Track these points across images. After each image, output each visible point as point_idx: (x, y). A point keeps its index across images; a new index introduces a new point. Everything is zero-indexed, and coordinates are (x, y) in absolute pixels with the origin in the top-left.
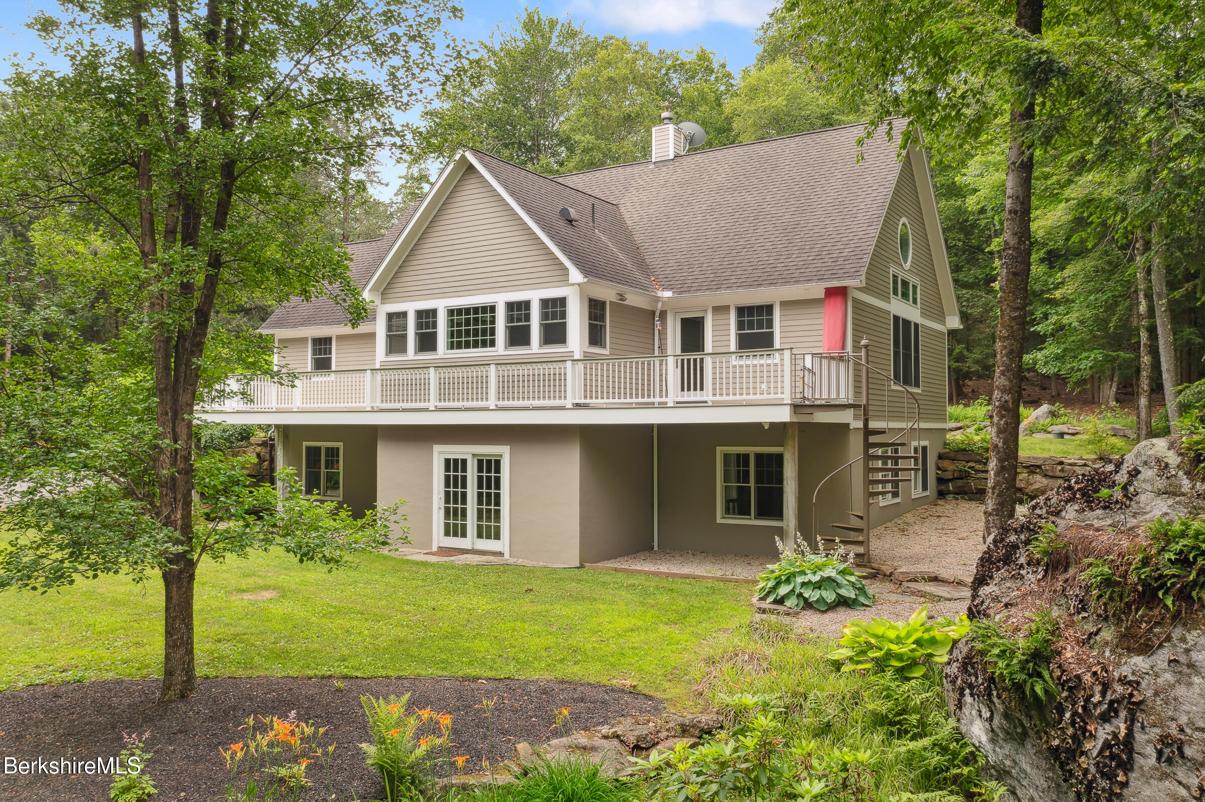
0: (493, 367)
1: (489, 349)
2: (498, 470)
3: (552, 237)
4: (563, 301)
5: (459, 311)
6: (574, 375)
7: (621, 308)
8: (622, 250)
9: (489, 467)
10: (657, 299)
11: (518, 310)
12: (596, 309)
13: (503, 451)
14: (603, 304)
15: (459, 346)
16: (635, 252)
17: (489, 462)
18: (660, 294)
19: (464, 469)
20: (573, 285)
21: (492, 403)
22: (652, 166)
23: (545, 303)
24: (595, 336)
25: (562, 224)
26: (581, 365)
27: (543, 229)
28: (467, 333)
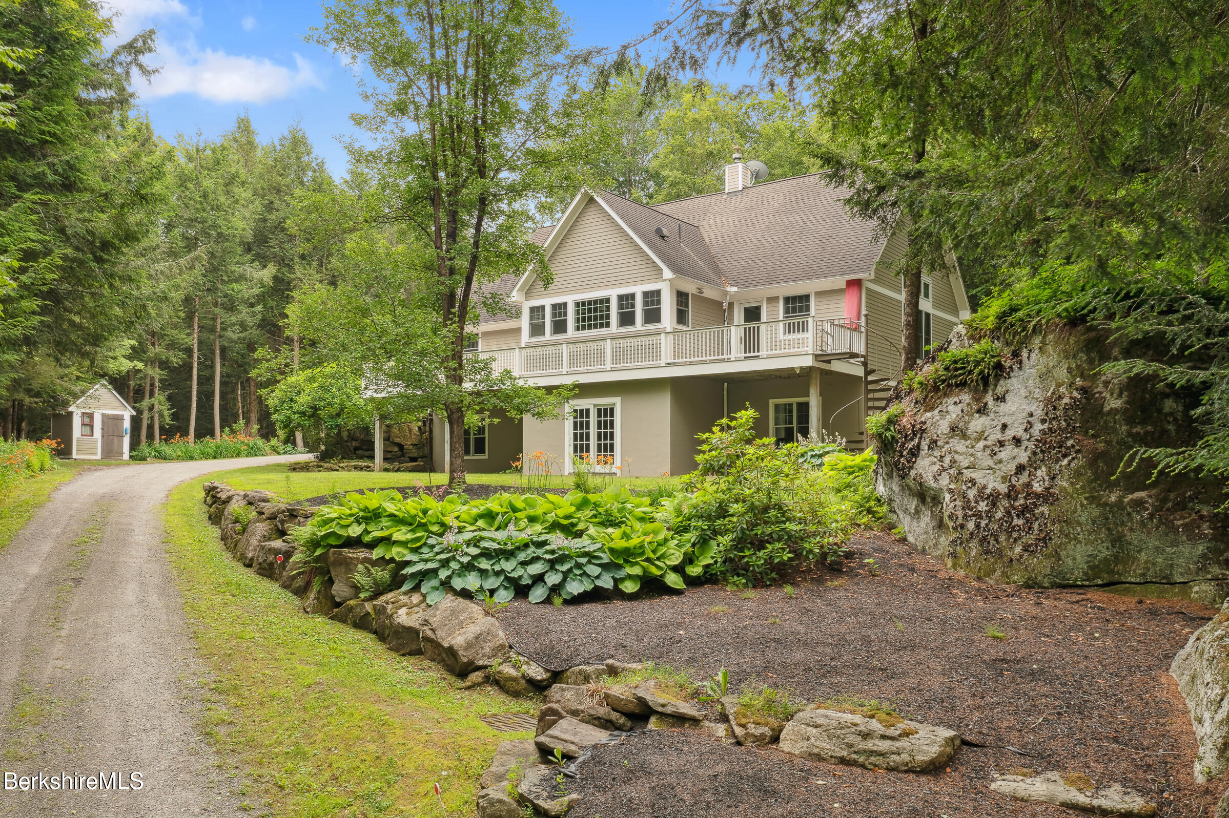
0: (609, 341)
1: (605, 329)
2: (612, 415)
3: (650, 247)
4: (658, 293)
5: (583, 304)
6: (666, 345)
7: (700, 299)
8: (701, 259)
9: (606, 413)
10: (726, 293)
11: (627, 300)
12: (682, 297)
13: (615, 401)
14: (686, 295)
15: (584, 328)
16: (712, 261)
17: (606, 410)
18: (728, 289)
19: (588, 416)
20: (665, 280)
21: (608, 366)
22: (725, 196)
23: (646, 294)
24: (681, 317)
25: (657, 239)
26: (671, 336)
27: (644, 241)
28: (590, 319)
